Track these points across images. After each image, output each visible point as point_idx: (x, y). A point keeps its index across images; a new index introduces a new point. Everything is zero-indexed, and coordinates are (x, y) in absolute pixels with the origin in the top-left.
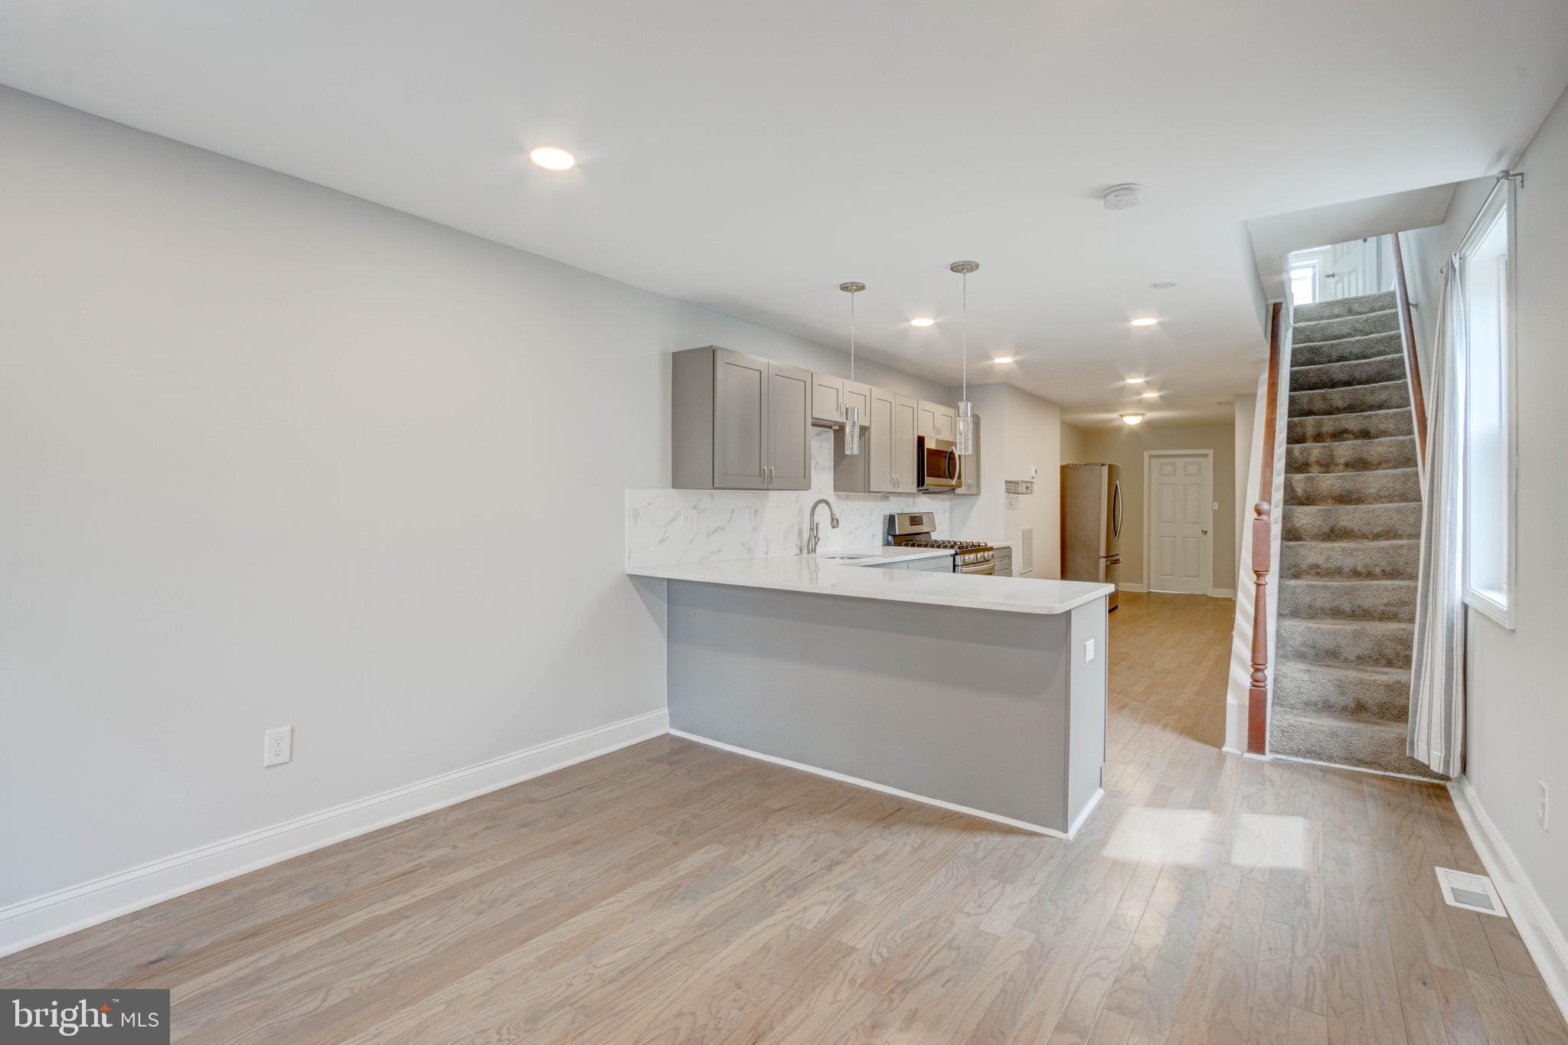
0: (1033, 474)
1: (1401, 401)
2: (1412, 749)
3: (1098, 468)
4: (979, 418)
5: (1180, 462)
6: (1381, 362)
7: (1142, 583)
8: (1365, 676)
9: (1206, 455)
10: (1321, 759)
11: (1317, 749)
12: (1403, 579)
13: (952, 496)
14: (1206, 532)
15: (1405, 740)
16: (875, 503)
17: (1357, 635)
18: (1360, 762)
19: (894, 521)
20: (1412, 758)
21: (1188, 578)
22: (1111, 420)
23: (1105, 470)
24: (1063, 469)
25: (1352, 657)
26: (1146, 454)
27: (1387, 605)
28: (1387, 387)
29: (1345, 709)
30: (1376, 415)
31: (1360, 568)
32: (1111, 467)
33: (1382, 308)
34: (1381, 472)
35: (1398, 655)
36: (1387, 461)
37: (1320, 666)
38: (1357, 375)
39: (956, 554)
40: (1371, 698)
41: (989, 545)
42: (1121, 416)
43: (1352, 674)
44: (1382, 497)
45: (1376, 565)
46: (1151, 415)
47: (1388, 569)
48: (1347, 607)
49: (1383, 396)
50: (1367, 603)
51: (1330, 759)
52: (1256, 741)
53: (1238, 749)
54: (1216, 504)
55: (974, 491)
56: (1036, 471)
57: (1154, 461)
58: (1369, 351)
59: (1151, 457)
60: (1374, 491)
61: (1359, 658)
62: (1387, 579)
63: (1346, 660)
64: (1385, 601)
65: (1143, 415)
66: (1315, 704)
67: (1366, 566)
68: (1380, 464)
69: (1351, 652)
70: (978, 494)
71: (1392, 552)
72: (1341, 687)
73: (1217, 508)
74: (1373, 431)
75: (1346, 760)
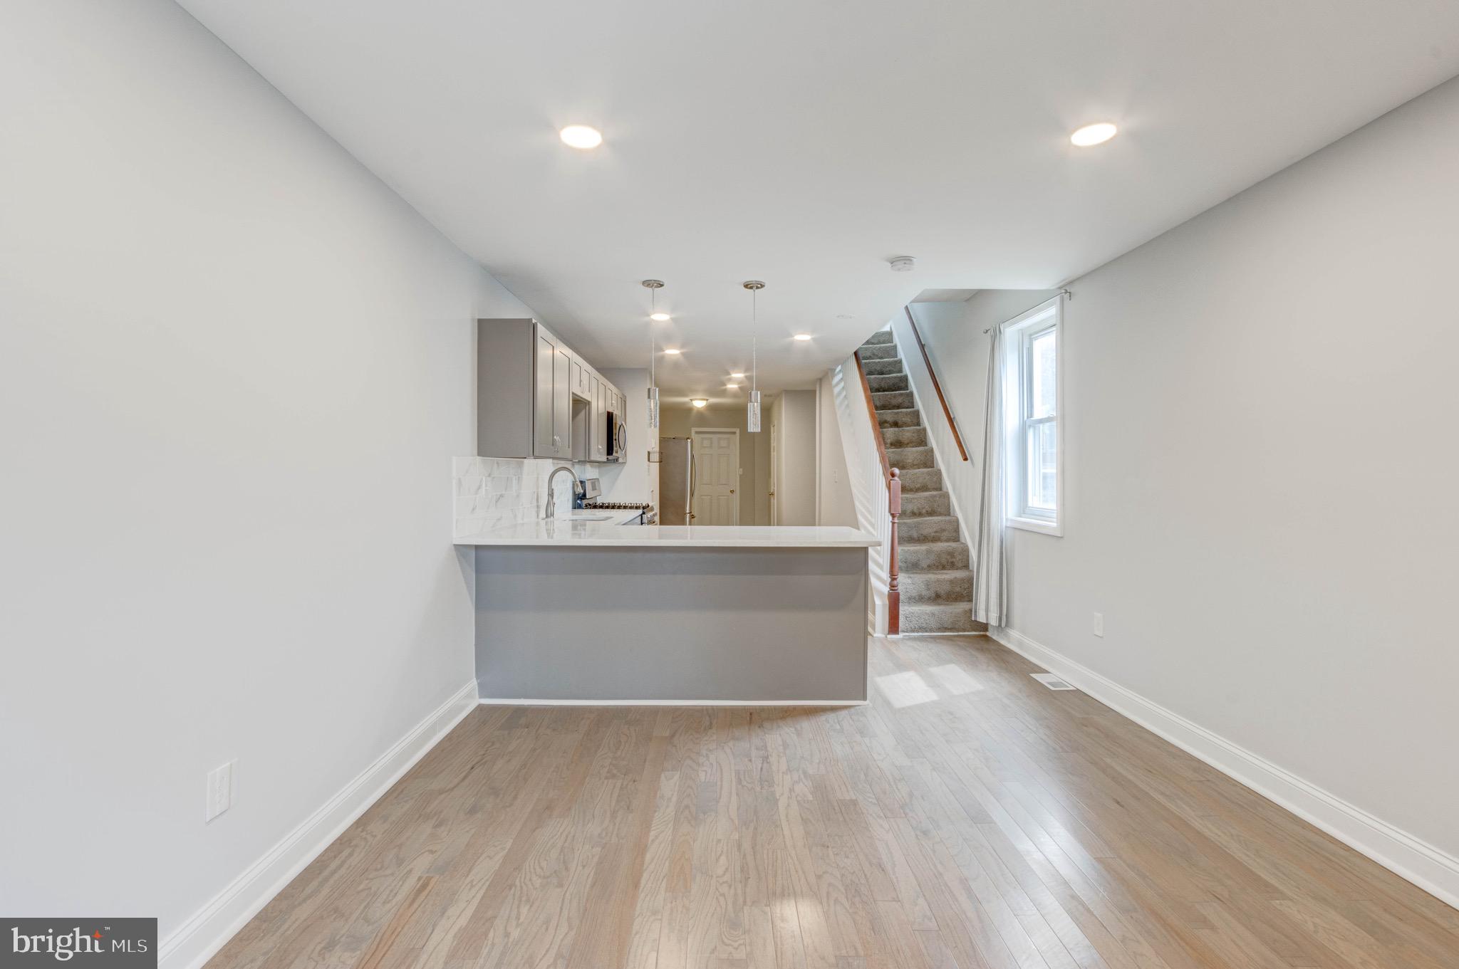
0: (653, 446)
1: (909, 404)
2: (976, 616)
3: (683, 441)
4: (626, 396)
5: (715, 437)
6: (895, 377)
8: (939, 577)
9: (734, 433)
10: (926, 631)
11: (924, 625)
12: (937, 516)
13: (617, 465)
14: (734, 491)
15: (971, 610)
17: (929, 552)
18: (946, 629)
20: (976, 621)
22: (684, 403)
25: (925, 566)
26: (693, 430)
27: (936, 532)
28: (902, 394)
29: (929, 599)
30: (901, 412)
31: (915, 511)
33: (884, 343)
34: (910, 449)
35: (948, 562)
36: (912, 442)
37: (913, 573)
38: (883, 385)
39: (643, 514)
40: (943, 589)
42: (691, 400)
43: (932, 577)
44: (914, 465)
45: (923, 508)
46: (717, 401)
47: (929, 510)
48: (915, 535)
49: (900, 400)
50: (926, 531)
51: (931, 630)
52: (894, 627)
53: (882, 633)
54: (741, 470)
56: (653, 443)
58: (885, 370)
59: (696, 432)
60: (910, 461)
61: (929, 566)
62: (929, 516)
63: (923, 568)
64: (935, 530)
65: (707, 400)
66: (915, 598)
67: (919, 509)
68: (908, 444)
69: (924, 564)
70: (626, 463)
71: (931, 499)
72: (928, 585)
73: (742, 473)
74: (900, 423)
75: (939, 630)
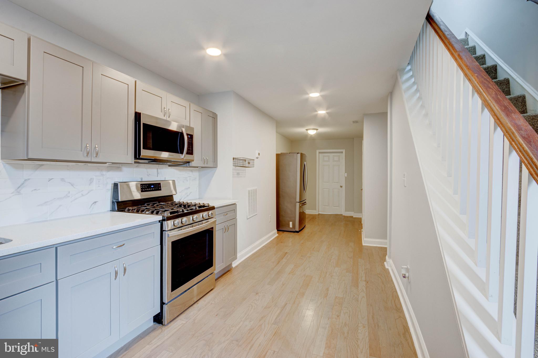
0: (257, 155)
3: (295, 155)
4: (217, 115)
5: (331, 155)
7: (316, 210)
9: (342, 152)
14: (342, 186)
16: (98, 173)
19: (117, 188)
21: (334, 207)
22: (302, 132)
23: (299, 155)
24: (278, 156)
26: (318, 151)
32: (302, 155)
39: (164, 220)
41: (211, 205)
42: (307, 130)
46: (322, 130)
54: (346, 174)
55: (210, 164)
56: (259, 154)
57: (320, 154)
59: (319, 153)
65: (317, 130)
70: (215, 167)
73: (346, 176)
